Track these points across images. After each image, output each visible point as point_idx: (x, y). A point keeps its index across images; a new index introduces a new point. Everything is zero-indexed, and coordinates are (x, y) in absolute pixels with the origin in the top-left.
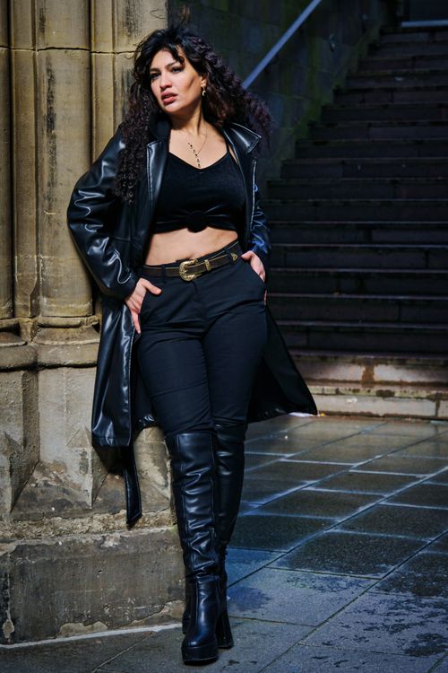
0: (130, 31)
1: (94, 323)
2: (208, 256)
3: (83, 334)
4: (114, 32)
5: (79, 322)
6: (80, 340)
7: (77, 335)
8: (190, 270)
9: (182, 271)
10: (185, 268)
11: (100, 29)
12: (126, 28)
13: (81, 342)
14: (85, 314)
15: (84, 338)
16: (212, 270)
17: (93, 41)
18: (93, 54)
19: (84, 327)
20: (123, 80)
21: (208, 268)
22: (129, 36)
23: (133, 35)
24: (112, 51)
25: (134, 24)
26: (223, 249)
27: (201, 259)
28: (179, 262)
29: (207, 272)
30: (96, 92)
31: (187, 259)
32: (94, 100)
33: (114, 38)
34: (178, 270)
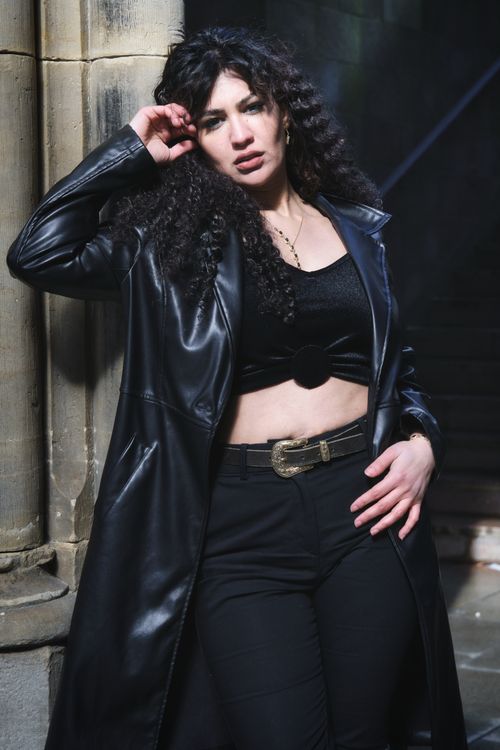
0: (110, 18)
1: (43, 561)
2: (326, 435)
3: (17, 586)
4: (84, 22)
5: (8, 561)
6: (8, 596)
7: (4, 586)
8: (291, 456)
9: (277, 459)
10: (283, 454)
11: (58, 16)
12: (103, 14)
13: (10, 602)
14: (22, 546)
15: (20, 593)
16: (333, 460)
17: (43, 40)
18: (45, 63)
19: (20, 570)
20: (98, 109)
21: (325, 456)
22: (109, 28)
23: (115, 25)
24: (80, 56)
25: (117, 5)
26: (355, 422)
27: (314, 440)
28: (272, 443)
29: (322, 463)
30: (50, 131)
31: (289, 438)
32: (46, 148)
33: (84, 33)
34: (269, 456)
